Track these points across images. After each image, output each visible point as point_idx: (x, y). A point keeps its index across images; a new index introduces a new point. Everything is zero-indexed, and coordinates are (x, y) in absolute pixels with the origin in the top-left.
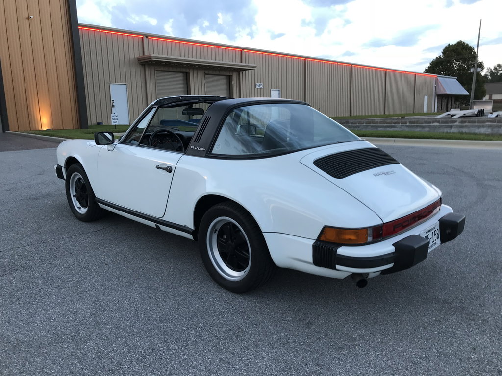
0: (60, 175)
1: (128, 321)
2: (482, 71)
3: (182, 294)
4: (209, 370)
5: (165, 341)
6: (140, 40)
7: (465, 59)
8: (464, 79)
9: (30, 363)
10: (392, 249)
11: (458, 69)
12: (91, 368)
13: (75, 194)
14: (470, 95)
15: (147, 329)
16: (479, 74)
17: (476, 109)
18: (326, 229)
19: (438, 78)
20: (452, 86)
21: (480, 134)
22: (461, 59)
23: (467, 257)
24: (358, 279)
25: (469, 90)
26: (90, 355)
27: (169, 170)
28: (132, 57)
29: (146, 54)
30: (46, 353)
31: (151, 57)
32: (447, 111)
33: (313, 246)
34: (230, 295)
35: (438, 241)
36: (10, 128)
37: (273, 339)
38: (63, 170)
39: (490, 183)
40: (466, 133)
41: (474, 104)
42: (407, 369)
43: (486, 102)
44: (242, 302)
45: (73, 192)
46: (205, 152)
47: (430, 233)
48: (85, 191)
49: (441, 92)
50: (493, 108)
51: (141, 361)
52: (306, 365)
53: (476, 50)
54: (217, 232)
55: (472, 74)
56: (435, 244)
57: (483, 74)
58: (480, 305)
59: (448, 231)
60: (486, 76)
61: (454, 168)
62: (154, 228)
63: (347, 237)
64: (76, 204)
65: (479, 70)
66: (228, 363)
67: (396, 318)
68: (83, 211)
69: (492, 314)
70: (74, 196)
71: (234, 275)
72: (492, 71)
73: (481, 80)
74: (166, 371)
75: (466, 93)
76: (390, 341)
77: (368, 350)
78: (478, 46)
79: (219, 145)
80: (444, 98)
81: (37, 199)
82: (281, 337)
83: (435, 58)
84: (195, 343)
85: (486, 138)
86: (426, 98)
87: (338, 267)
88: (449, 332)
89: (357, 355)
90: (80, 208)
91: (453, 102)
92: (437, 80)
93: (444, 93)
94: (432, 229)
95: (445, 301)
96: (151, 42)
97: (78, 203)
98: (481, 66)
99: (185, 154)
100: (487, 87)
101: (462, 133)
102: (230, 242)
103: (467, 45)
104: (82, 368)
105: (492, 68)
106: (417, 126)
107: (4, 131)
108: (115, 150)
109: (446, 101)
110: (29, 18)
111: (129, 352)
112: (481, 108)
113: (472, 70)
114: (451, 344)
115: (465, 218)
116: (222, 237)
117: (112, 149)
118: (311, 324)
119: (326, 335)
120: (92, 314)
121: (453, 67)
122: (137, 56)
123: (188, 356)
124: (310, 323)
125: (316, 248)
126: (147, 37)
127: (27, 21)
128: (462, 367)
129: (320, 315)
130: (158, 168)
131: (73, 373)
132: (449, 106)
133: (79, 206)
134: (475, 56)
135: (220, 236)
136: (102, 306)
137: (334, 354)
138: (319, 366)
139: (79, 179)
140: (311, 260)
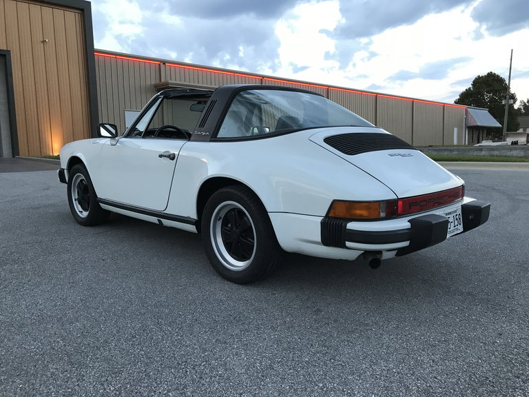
0: (62, 179)
1: (120, 306)
2: (514, 103)
3: (182, 285)
4: (203, 348)
5: (158, 323)
6: (157, 66)
7: (496, 91)
8: (496, 111)
9: (9, 340)
10: (408, 225)
11: (489, 101)
12: (75, 345)
13: (77, 197)
14: (502, 128)
15: (140, 313)
16: (511, 106)
17: (509, 141)
18: (335, 203)
19: (469, 109)
20: (484, 118)
21: (512, 157)
22: (492, 91)
23: (495, 258)
24: (370, 259)
25: (501, 123)
26: (75, 334)
27: (172, 157)
28: (148, 83)
29: (163, 80)
30: (27, 332)
31: (168, 84)
32: (478, 143)
33: (321, 223)
34: (234, 286)
35: (461, 228)
36: (20, 153)
37: (277, 323)
38: (65, 171)
39: (522, 198)
40: (497, 156)
41: (507, 136)
42: (423, 350)
43: (520, 134)
44: (246, 292)
45: (75, 196)
46: (210, 136)
47: (451, 216)
48: (87, 193)
49: (472, 124)
50: (527, 140)
51: (130, 340)
52: (312, 345)
53: (507, 82)
54: (221, 220)
55: (504, 105)
56: (457, 229)
57: (516, 106)
58: (508, 297)
59: (470, 217)
60: (519, 109)
61: (484, 186)
62: (157, 224)
63: (358, 212)
64: (78, 208)
65: (512, 101)
66: (225, 343)
67: (415, 307)
68: (85, 214)
69: (521, 305)
70: (75, 200)
71: (238, 265)
72: (525, 104)
73: (514, 114)
74: (156, 348)
75: (499, 125)
76: (406, 326)
77: (382, 334)
78: (510, 77)
79: (224, 128)
80: (475, 130)
81: (38, 208)
82: (285, 322)
83: (464, 90)
84: (191, 326)
85: (518, 159)
86: (456, 129)
87: (348, 244)
88: (472, 320)
89: (369, 338)
90: (82, 212)
91: (485, 135)
92: (467, 111)
93: (476, 124)
94: (453, 212)
95: (469, 294)
96: (168, 68)
97: (79, 206)
98: (513, 97)
99: (189, 140)
100: (520, 119)
101: (493, 156)
102: (234, 229)
103: (498, 76)
104: (65, 345)
105: (526, 101)
106: (445, 150)
107: (14, 157)
108: (118, 144)
109: (477, 132)
110: (44, 42)
111: (118, 332)
112: (515, 139)
113: (503, 102)
114: (475, 329)
115: (489, 205)
116: (227, 226)
117: (114, 143)
118: (321, 311)
119: (335, 321)
120: (82, 300)
121: (484, 99)
122: (153, 82)
123: (181, 336)
124: (319, 310)
125: (324, 225)
126: (164, 64)
127: (42, 44)
128: (486, 350)
129: (330, 304)
130: (161, 156)
131: (54, 349)
132: (481, 138)
133: (81, 210)
134: (507, 88)
135: (224, 225)
136: (94, 294)
137: (344, 337)
138: (325, 346)
139: (82, 180)
140: (319, 239)
